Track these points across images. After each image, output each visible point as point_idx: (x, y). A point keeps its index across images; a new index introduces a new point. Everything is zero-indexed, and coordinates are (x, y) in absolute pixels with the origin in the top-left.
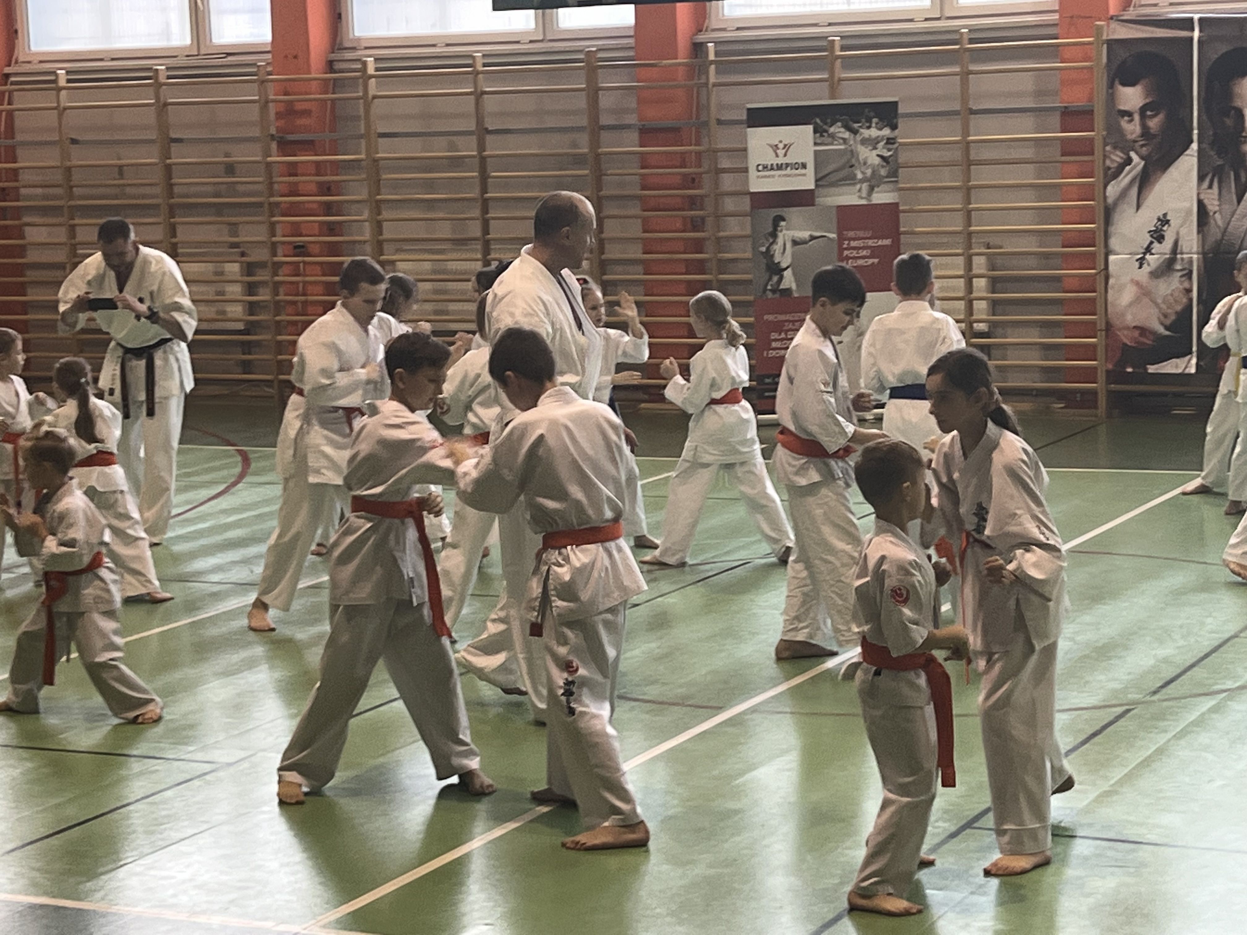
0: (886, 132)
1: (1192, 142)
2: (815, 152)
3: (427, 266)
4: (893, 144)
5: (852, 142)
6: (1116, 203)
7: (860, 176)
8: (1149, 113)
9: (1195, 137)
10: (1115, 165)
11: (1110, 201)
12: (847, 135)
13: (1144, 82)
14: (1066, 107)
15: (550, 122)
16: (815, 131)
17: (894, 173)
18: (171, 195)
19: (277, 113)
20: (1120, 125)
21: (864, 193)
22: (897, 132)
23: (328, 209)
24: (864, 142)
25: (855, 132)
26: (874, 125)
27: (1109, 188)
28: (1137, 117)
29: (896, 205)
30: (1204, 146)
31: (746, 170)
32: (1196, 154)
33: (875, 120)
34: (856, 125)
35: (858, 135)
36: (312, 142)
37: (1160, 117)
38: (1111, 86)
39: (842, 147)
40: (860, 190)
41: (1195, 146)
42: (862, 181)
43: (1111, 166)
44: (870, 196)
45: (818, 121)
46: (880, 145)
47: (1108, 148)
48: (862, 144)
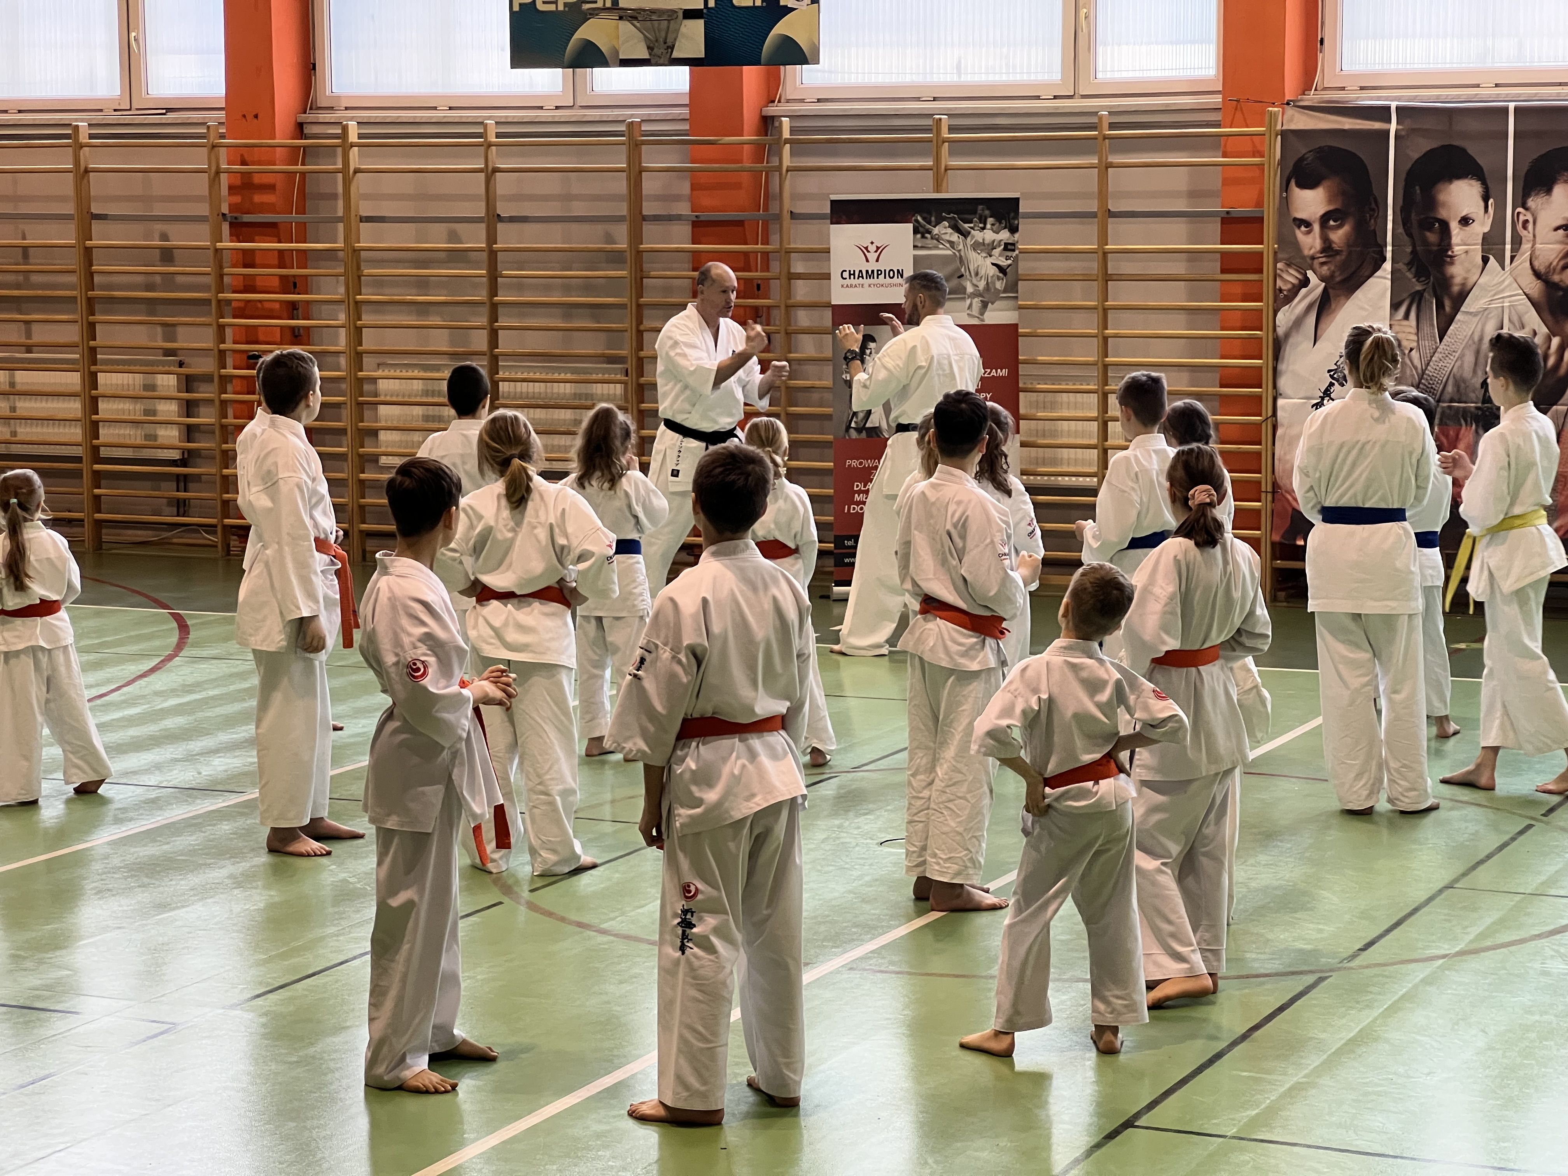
0: (1005, 235)
1: (1384, 260)
2: (915, 256)
3: (417, 385)
4: (1014, 250)
5: (961, 247)
6: (1287, 335)
7: (970, 289)
8: (1332, 223)
9: (1389, 255)
10: (1289, 286)
11: (1280, 331)
13: (1327, 183)
14: (1228, 212)
15: (579, 209)
16: (916, 231)
17: (1012, 287)
18: (91, 286)
19: (231, 188)
20: (1296, 238)
21: (975, 311)
22: (1017, 235)
23: (292, 309)
24: (976, 246)
25: (965, 234)
26: (988, 226)
27: (1280, 315)
28: (1316, 227)
29: (1016, 326)
30: (1398, 266)
31: (827, 277)
32: (1389, 276)
33: (990, 220)
34: (966, 226)
35: (969, 239)
36: (274, 225)
37: (1346, 228)
38: (1286, 187)
39: (949, 252)
40: (969, 307)
41: (1388, 266)
42: (974, 295)
43: (1283, 288)
44: (982, 314)
45: (919, 218)
46: (996, 252)
47: (1279, 265)
48: (974, 250)
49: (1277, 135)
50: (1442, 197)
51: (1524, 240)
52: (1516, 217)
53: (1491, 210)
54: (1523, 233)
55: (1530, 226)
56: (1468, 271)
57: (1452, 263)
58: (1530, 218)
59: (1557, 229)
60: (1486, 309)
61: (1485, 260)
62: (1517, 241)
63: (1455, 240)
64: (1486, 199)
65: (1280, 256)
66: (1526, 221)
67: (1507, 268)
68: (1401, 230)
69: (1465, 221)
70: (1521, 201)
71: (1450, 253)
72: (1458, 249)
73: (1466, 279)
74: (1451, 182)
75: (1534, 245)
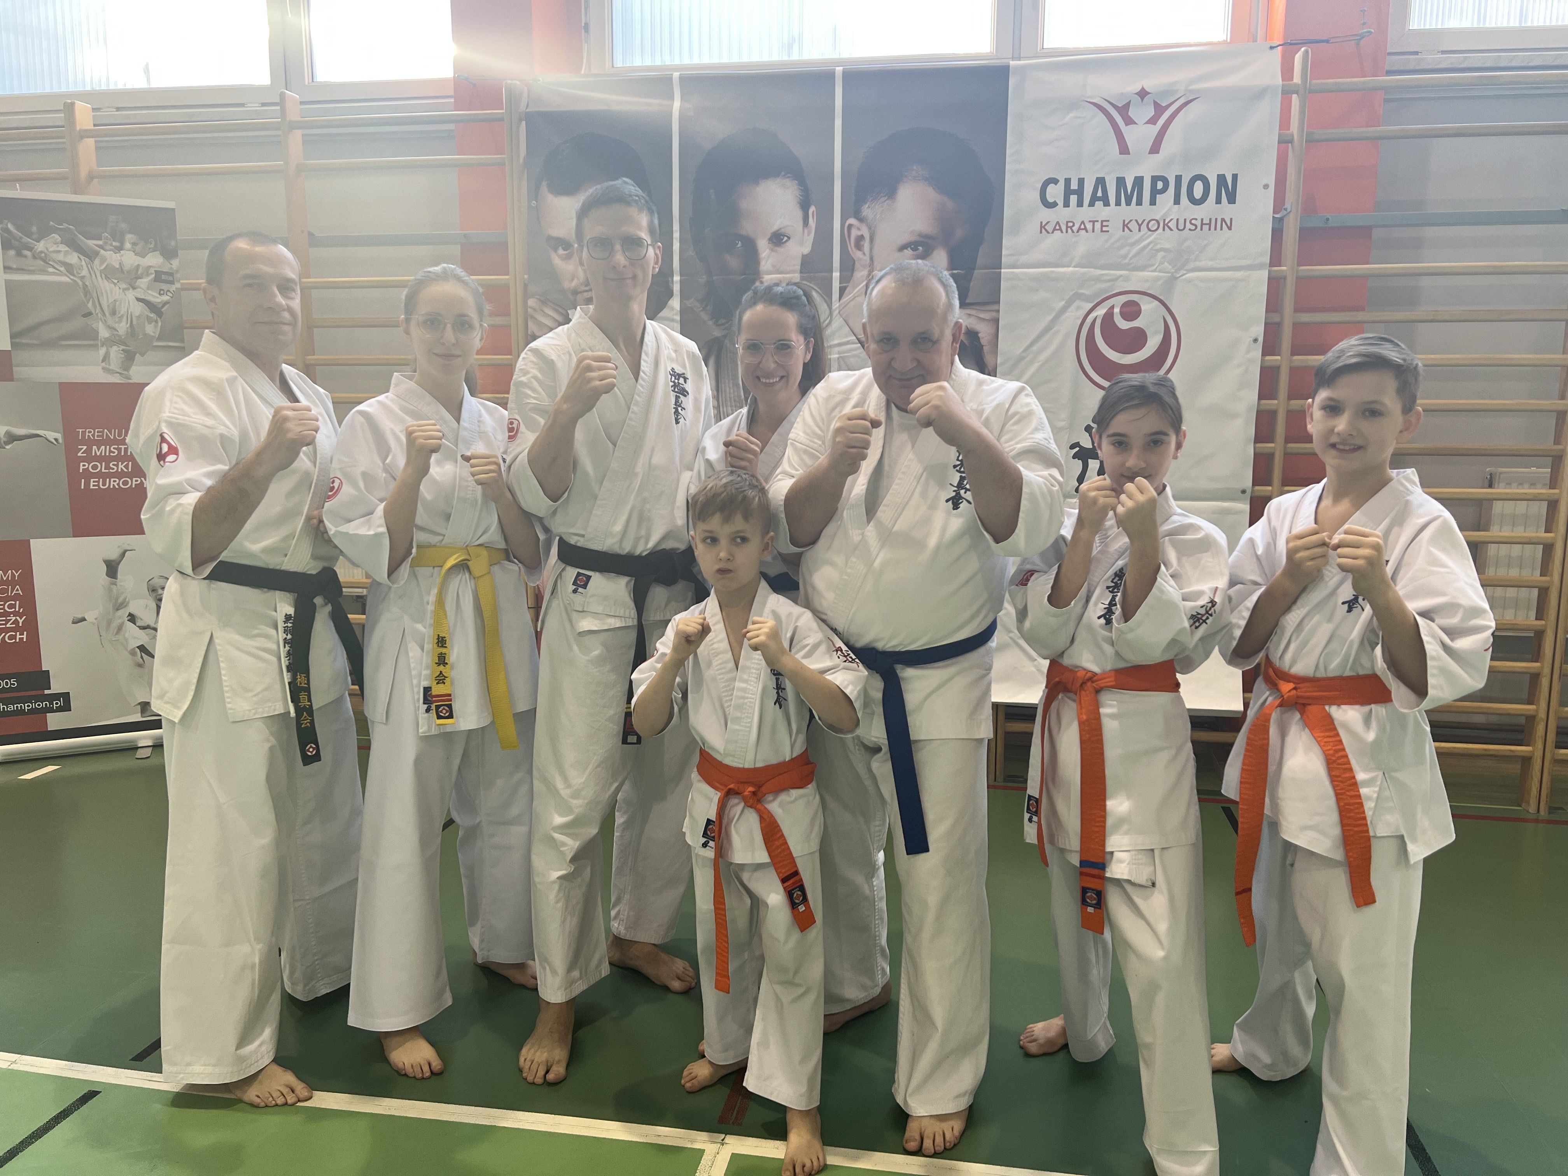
0: (154, 260)
4: (170, 282)
7: (104, 333)
12: (73, 258)
14: (465, 236)
20: (551, 263)
24: (110, 273)
25: (90, 255)
26: (128, 245)
28: (578, 250)
30: (689, 303)
33: (129, 238)
34: (91, 243)
35: (97, 261)
38: (535, 193)
39: (65, 279)
42: (109, 343)
44: (127, 369)
45: (10, 226)
46: (144, 282)
47: (531, 302)
48: (107, 278)
49: (521, 120)
50: (744, 204)
51: (857, 265)
52: (846, 230)
53: (812, 223)
54: (857, 255)
55: (866, 245)
58: (864, 231)
59: (902, 248)
62: (848, 267)
63: (764, 265)
64: (804, 206)
66: (861, 238)
67: (836, 304)
68: (691, 253)
69: (778, 239)
70: (853, 209)
72: (768, 279)
74: (757, 183)
75: (871, 272)
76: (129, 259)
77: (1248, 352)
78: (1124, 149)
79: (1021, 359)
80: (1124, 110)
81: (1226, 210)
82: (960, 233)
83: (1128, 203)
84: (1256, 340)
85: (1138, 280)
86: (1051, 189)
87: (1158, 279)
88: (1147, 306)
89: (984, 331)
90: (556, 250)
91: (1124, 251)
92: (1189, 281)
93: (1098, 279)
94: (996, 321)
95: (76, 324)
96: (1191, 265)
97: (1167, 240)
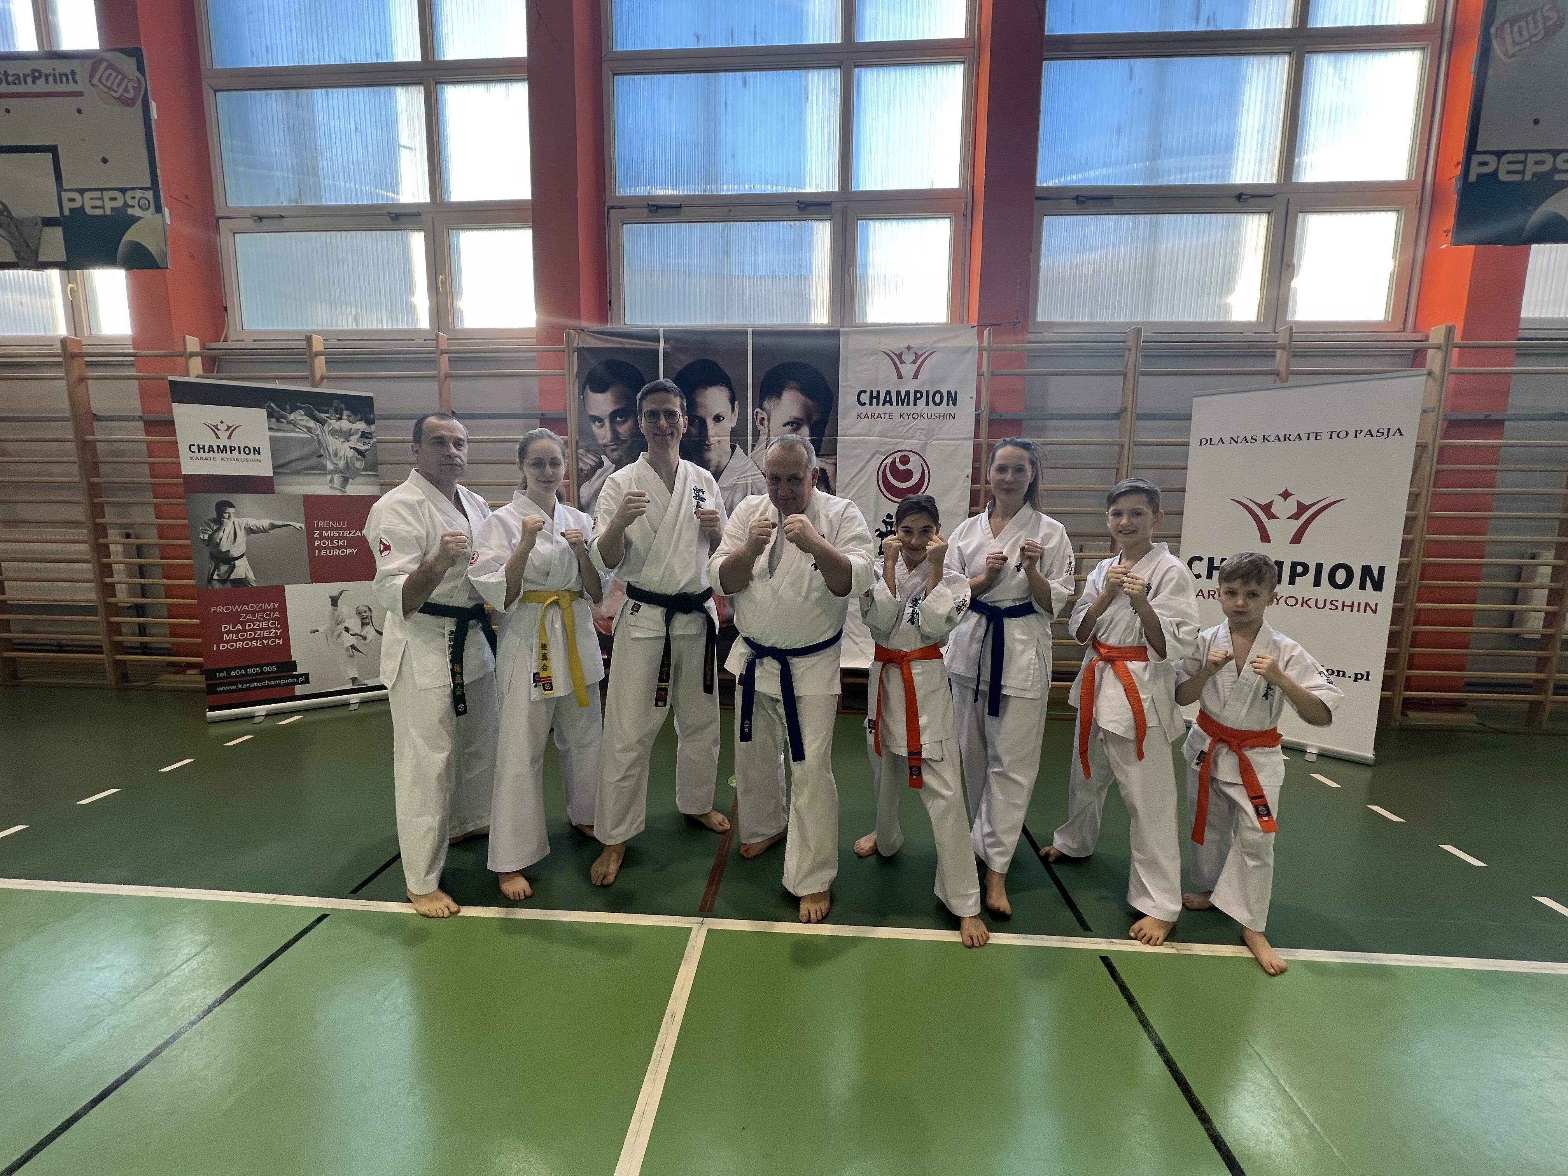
0: (361, 426)
2: (270, 437)
4: (370, 438)
7: (330, 466)
8: (618, 419)
10: (589, 467)
12: (312, 424)
13: (613, 389)
14: (543, 414)
16: (270, 415)
20: (592, 430)
21: (337, 484)
22: (373, 427)
24: (334, 433)
25: (322, 422)
26: (345, 417)
27: (582, 489)
28: (607, 423)
31: (175, 449)
33: (346, 413)
34: (323, 415)
35: (326, 426)
37: (629, 423)
38: (582, 392)
39: (307, 436)
40: (331, 481)
42: (333, 472)
43: (584, 468)
44: (344, 487)
45: (272, 404)
46: (354, 438)
47: (581, 451)
48: (332, 435)
49: (574, 351)
50: (699, 400)
51: (761, 434)
52: (755, 415)
53: (737, 410)
54: (761, 428)
55: (766, 422)
56: (720, 456)
57: (709, 450)
58: (765, 415)
59: (785, 425)
60: (735, 485)
61: (733, 448)
62: (756, 434)
63: (711, 432)
64: (732, 401)
65: (580, 444)
66: (763, 419)
67: (750, 454)
69: (718, 418)
70: (759, 403)
71: (707, 442)
72: (713, 440)
73: (719, 462)
74: (706, 389)
75: (769, 436)
76: (345, 424)
77: (964, 482)
78: (900, 377)
79: (849, 484)
80: (899, 356)
81: (951, 409)
82: (815, 418)
83: (903, 404)
84: (968, 477)
85: (908, 444)
86: (862, 395)
87: (918, 444)
88: (913, 458)
89: (829, 469)
90: (594, 422)
91: (900, 429)
92: (934, 445)
93: (887, 443)
94: (836, 464)
95: (313, 461)
96: (935, 437)
97: (922, 423)
